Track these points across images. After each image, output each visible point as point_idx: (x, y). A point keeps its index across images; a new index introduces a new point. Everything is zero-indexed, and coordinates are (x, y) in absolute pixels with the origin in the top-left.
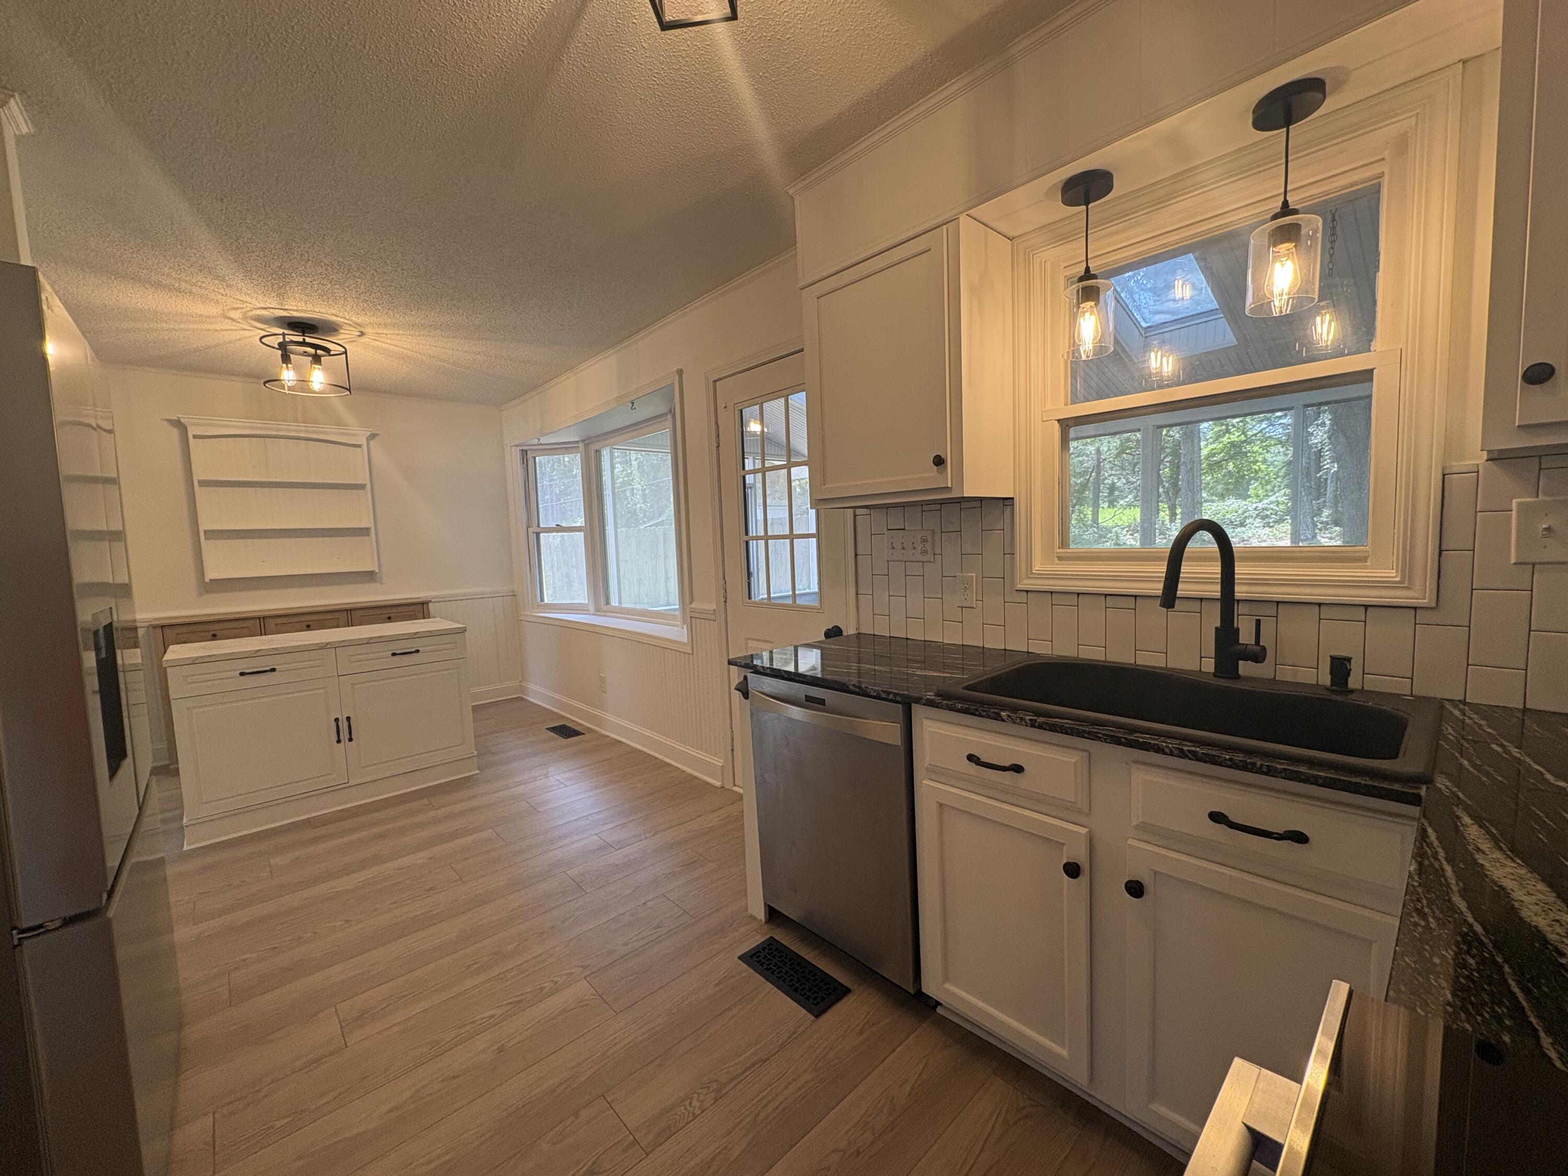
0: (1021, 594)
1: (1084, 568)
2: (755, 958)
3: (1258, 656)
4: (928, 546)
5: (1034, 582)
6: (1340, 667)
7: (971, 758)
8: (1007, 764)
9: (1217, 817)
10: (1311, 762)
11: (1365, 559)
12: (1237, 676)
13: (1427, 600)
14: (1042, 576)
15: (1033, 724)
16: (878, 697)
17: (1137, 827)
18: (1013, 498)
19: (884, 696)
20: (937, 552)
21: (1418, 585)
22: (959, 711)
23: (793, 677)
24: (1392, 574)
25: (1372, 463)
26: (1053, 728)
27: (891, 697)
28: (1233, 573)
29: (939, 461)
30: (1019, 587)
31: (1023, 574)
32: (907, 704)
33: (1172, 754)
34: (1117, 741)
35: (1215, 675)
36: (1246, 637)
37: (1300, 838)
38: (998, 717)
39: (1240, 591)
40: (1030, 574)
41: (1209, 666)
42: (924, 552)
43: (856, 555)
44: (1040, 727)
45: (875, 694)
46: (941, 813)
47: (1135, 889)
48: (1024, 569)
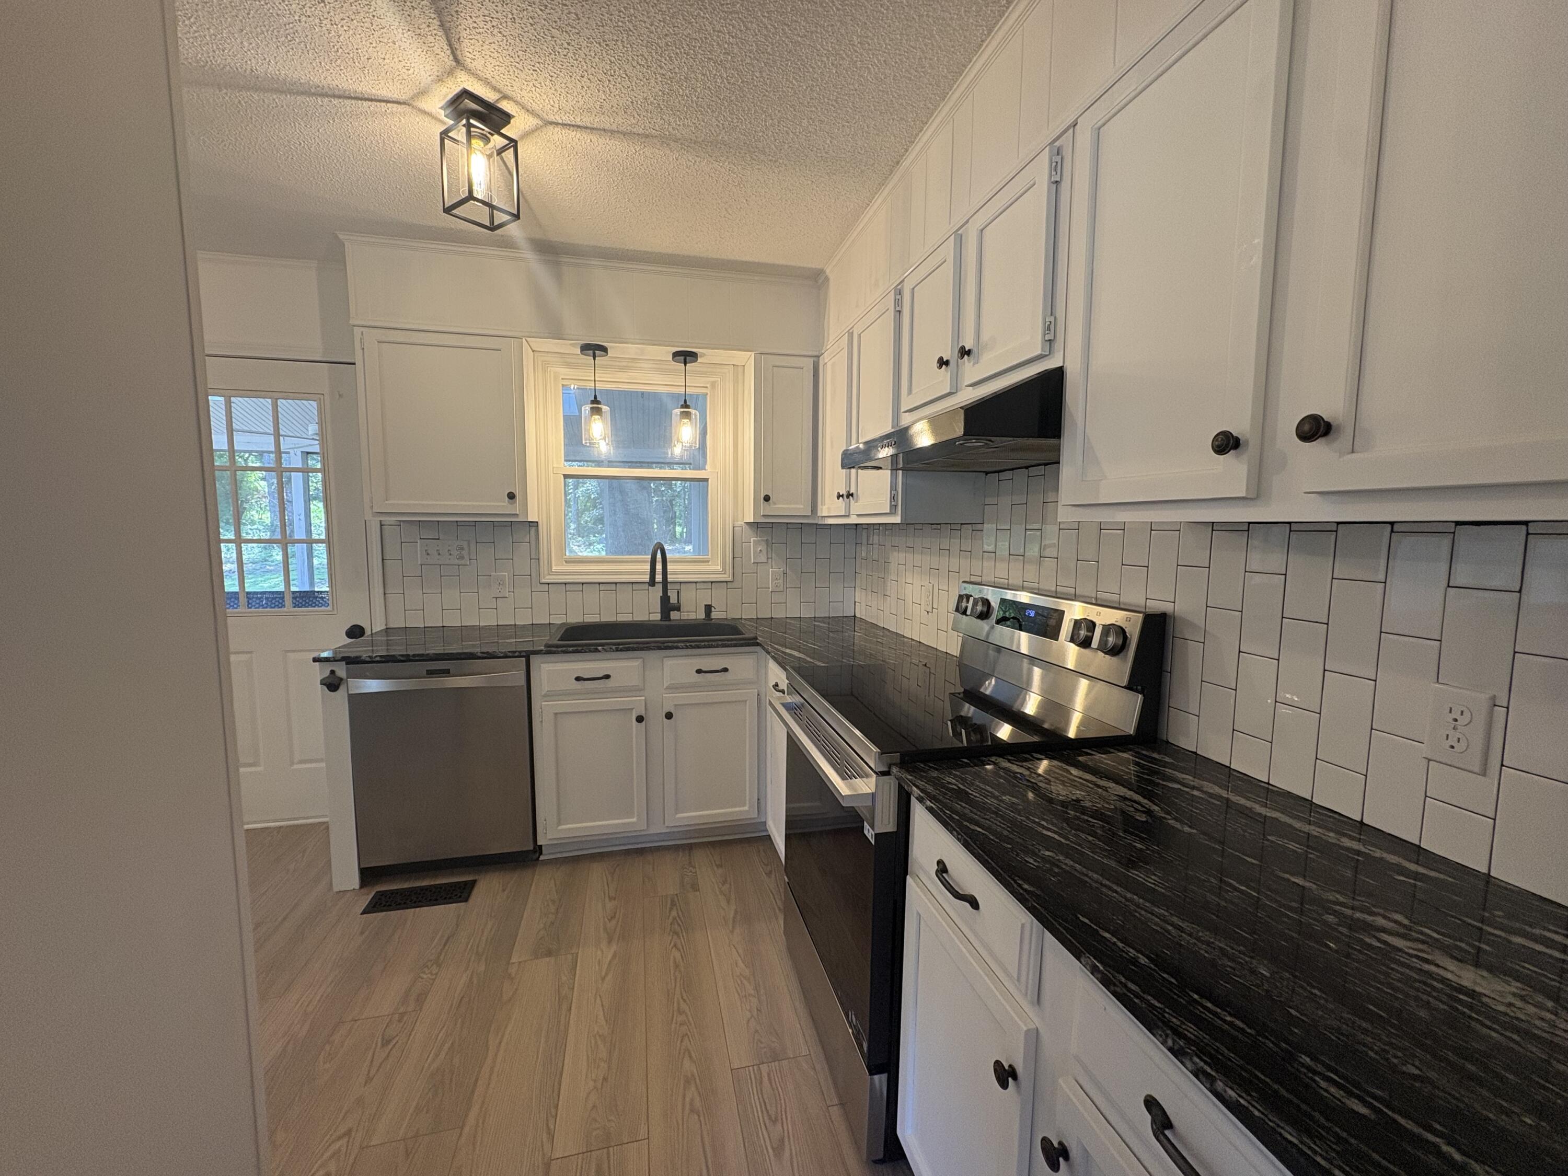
0: (544, 585)
1: (584, 568)
2: (375, 906)
3: (678, 608)
4: (465, 553)
5: (554, 577)
6: (708, 608)
7: (578, 679)
8: (601, 676)
9: (699, 671)
10: (728, 640)
11: (708, 561)
12: (670, 620)
13: (730, 579)
14: (558, 573)
15: (617, 650)
16: (506, 657)
17: (667, 688)
18: (537, 522)
19: (510, 654)
20: (471, 557)
21: (727, 573)
22: (570, 652)
23: (412, 658)
24: (719, 568)
25: (710, 519)
26: (628, 649)
27: (517, 654)
28: (666, 569)
29: (511, 496)
30: (543, 581)
31: (546, 572)
32: (527, 656)
33: (683, 648)
34: (660, 648)
35: (661, 620)
36: (673, 600)
37: (725, 670)
38: (597, 651)
39: (670, 578)
40: (550, 572)
41: (657, 617)
42: (462, 558)
43: (383, 560)
44: (621, 650)
45: (502, 655)
46: (556, 718)
47: (669, 716)
48: (546, 568)
